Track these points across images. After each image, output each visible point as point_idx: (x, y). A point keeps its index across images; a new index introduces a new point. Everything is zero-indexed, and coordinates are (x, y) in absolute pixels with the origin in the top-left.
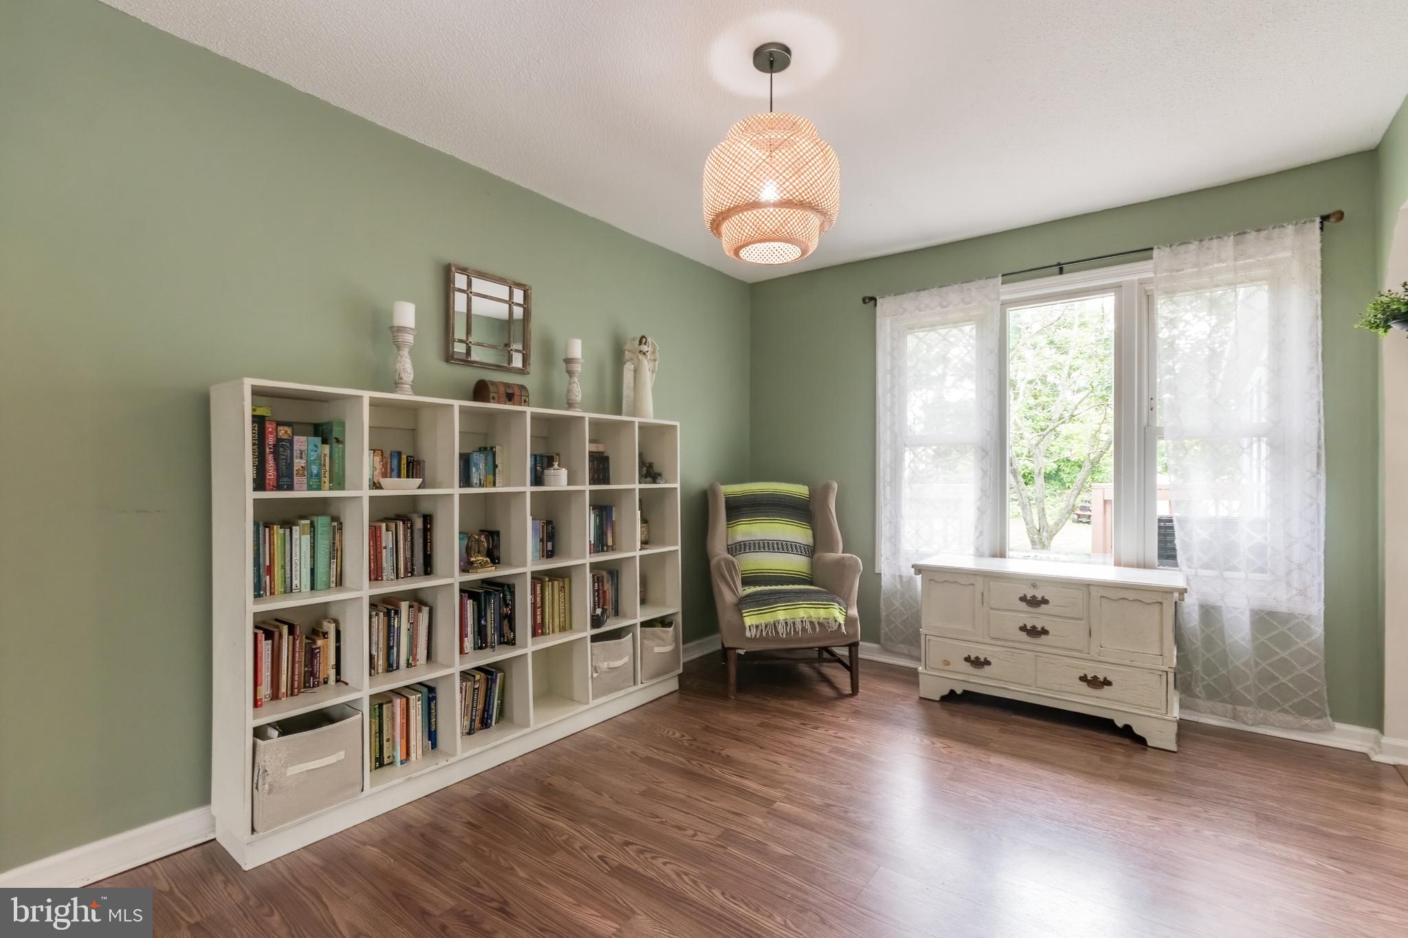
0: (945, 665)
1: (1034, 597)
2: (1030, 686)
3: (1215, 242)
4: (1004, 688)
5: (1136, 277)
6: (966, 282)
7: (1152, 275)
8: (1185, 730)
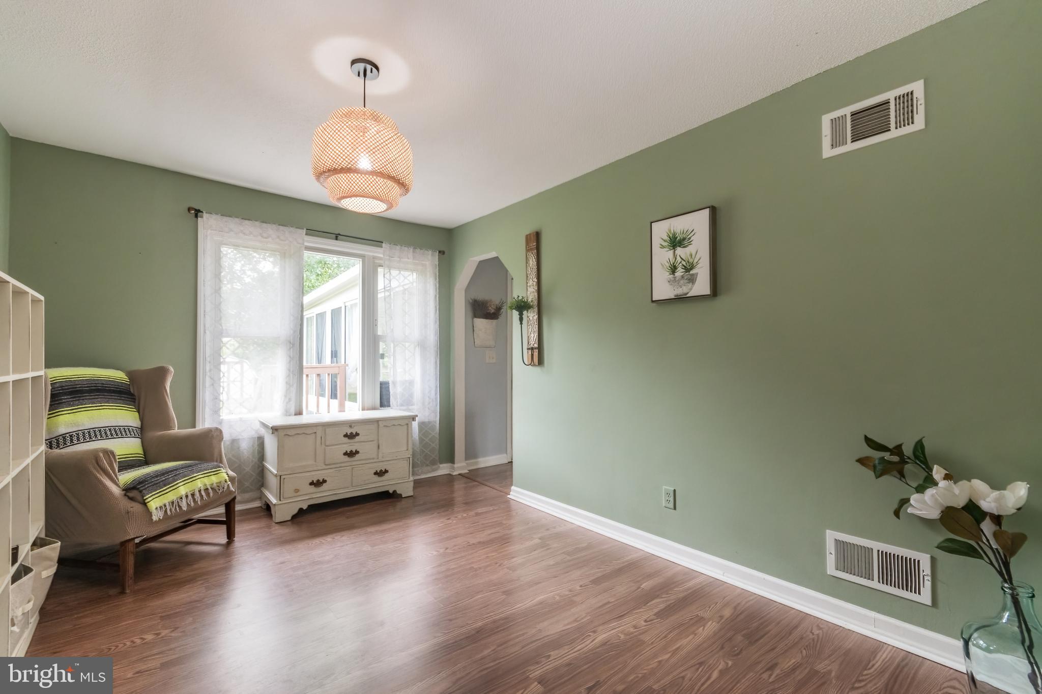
0: (296, 492)
1: (352, 433)
2: (348, 487)
3: (406, 248)
4: (335, 494)
5: (371, 254)
6: (282, 225)
7: (382, 256)
8: (417, 484)
